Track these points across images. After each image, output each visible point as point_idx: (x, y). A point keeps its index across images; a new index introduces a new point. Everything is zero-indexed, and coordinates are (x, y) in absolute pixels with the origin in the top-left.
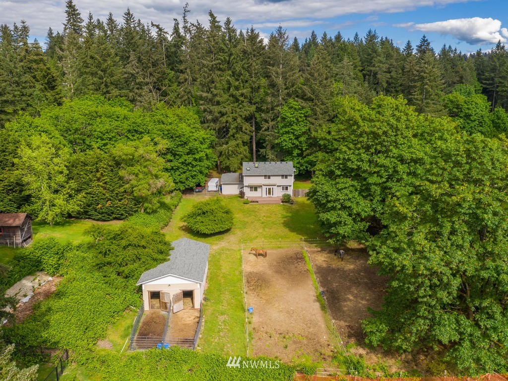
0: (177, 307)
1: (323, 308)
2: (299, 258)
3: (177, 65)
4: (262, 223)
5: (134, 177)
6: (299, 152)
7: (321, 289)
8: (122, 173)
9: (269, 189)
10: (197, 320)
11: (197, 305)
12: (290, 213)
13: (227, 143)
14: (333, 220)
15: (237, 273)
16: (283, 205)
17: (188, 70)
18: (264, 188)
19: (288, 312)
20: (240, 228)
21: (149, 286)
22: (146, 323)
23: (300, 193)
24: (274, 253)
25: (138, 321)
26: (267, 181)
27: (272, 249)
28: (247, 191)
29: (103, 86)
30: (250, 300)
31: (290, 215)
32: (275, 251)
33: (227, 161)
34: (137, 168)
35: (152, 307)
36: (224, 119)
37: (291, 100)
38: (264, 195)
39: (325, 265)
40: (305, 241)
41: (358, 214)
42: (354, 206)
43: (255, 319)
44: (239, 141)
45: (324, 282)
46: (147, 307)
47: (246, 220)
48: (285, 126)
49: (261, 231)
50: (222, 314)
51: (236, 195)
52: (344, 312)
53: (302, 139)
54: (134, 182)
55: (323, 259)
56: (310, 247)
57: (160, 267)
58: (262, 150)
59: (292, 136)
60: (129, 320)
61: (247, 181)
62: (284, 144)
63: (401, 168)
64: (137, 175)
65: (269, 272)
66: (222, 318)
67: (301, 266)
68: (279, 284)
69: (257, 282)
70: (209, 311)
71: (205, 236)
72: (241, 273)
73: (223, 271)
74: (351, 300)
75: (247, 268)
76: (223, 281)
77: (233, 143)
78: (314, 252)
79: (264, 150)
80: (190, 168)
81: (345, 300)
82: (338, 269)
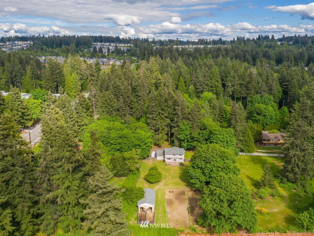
0: (148, 212)
1: (189, 212)
2: (183, 193)
3: (136, 93)
4: (172, 176)
5: (130, 163)
6: (187, 140)
7: (189, 206)
8: (126, 162)
9: (175, 159)
10: (153, 216)
11: (153, 211)
12: (182, 171)
13: (158, 135)
14: (194, 183)
15: (163, 199)
16: (180, 167)
17: (142, 100)
18: (173, 159)
19: (179, 214)
20: (164, 179)
21: (140, 206)
22: (140, 216)
23: (187, 160)
24: (176, 191)
25: (138, 216)
26: (174, 156)
27: (175, 189)
28: (166, 160)
29: (110, 112)
30: (168, 209)
31: (182, 172)
32: (176, 190)
33: (158, 142)
34: (131, 161)
35: (141, 211)
36: (157, 126)
37: (184, 121)
38: (173, 162)
39: (191, 197)
40: (186, 185)
41: (202, 181)
42: (200, 178)
43: (169, 216)
44: (163, 134)
45: (190, 203)
46: (139, 212)
47: (166, 175)
48: (181, 131)
49: (171, 180)
50: (160, 214)
51: (162, 160)
52: (194, 214)
53: (188, 136)
54: (130, 165)
55: (191, 194)
56: (187, 189)
57: (142, 199)
58: (172, 138)
59: (184, 135)
60: (136, 216)
61: (166, 156)
62: (181, 138)
63: (214, 169)
64: (131, 163)
65: (174, 199)
66: (160, 215)
67: (183, 197)
68: (176, 203)
69: (170, 202)
70: (156, 213)
71: (152, 183)
72: (165, 199)
73: (159, 198)
74: (197, 210)
75: (167, 197)
76: (159, 202)
77: (160, 135)
78: (188, 191)
79: (173, 138)
80: (145, 150)
81: (195, 210)
82: (195, 198)
